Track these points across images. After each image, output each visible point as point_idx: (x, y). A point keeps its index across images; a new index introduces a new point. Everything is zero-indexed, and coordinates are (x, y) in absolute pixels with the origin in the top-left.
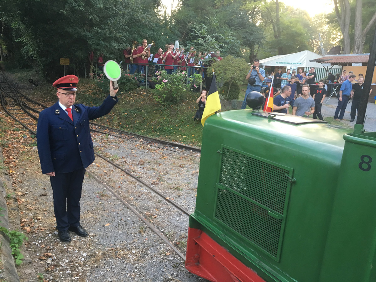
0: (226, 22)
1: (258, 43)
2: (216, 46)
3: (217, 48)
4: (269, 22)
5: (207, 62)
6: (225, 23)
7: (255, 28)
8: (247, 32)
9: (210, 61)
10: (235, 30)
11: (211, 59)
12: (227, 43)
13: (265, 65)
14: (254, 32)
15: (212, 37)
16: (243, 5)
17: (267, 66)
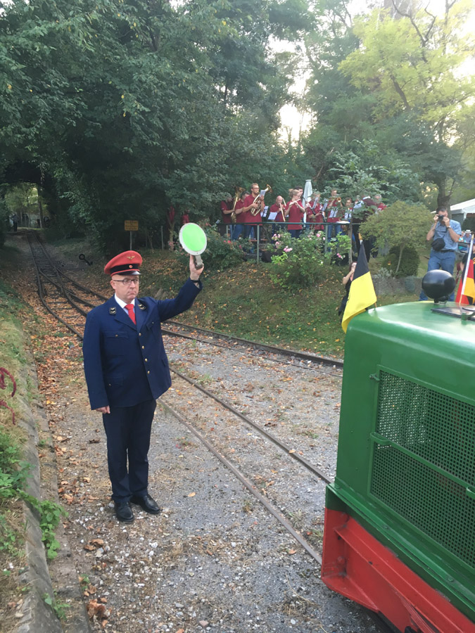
0: (393, 143)
1: (452, 176)
2: (374, 187)
3: (378, 190)
4: (471, 139)
5: (360, 215)
6: (391, 146)
7: (446, 151)
8: (430, 159)
9: (365, 212)
10: (409, 156)
11: (366, 210)
12: (396, 180)
13: (466, 212)
14: (443, 157)
15: (369, 172)
16: (422, 113)
17: (471, 214)
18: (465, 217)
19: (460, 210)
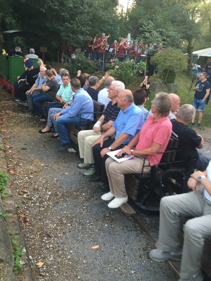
0: (171, 18)
1: (195, 37)
2: (159, 39)
3: (161, 41)
4: (206, 20)
5: (151, 52)
6: (169, 20)
7: (194, 25)
8: (187, 28)
9: (154, 51)
10: (177, 25)
11: (155, 50)
12: (170, 37)
13: (199, 55)
14: (192, 27)
15: (157, 32)
16: (185, 4)
17: (201, 56)
18: (199, 57)
19: (197, 54)
